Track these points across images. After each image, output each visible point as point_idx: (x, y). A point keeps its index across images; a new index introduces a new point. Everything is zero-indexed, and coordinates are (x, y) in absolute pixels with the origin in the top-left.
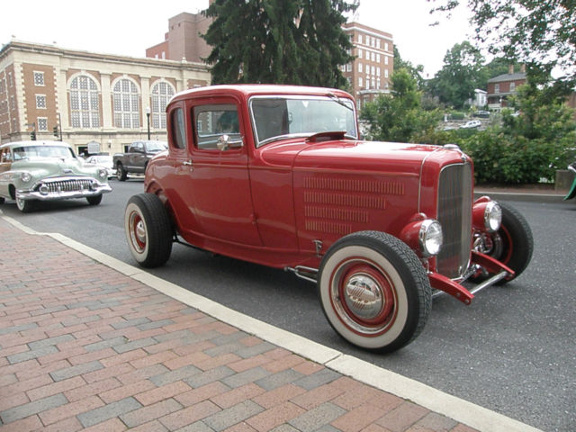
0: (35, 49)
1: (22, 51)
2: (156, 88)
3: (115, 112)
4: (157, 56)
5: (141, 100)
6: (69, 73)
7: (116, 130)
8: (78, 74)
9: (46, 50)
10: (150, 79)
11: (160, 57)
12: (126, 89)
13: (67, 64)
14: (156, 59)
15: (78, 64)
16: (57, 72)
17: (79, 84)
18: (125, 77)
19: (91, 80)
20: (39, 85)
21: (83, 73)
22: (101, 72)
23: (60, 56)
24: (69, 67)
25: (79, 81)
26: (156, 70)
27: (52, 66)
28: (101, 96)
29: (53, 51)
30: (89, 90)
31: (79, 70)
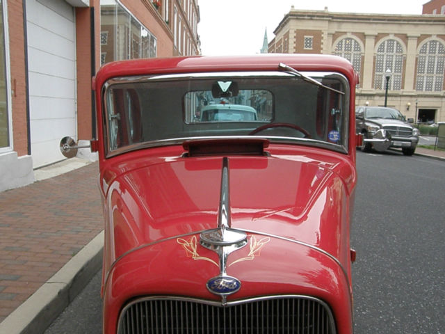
0: (308, 16)
1: (297, 19)
2: (425, 46)
3: (376, 73)
4: (435, 11)
5: (405, 61)
6: (335, 36)
7: (374, 91)
8: (344, 37)
9: (318, 16)
10: (418, 38)
11: (439, 12)
12: (390, 49)
13: (334, 28)
14: (434, 14)
15: (346, 27)
16: (325, 36)
17: (343, 46)
18: (391, 37)
19: (355, 42)
20: (308, 48)
21: (349, 35)
22: (366, 33)
23: (329, 21)
24: (337, 30)
25: (343, 43)
26: (427, 27)
27: (321, 31)
28: (363, 57)
29: (323, 17)
30: (353, 52)
31: (345, 33)
